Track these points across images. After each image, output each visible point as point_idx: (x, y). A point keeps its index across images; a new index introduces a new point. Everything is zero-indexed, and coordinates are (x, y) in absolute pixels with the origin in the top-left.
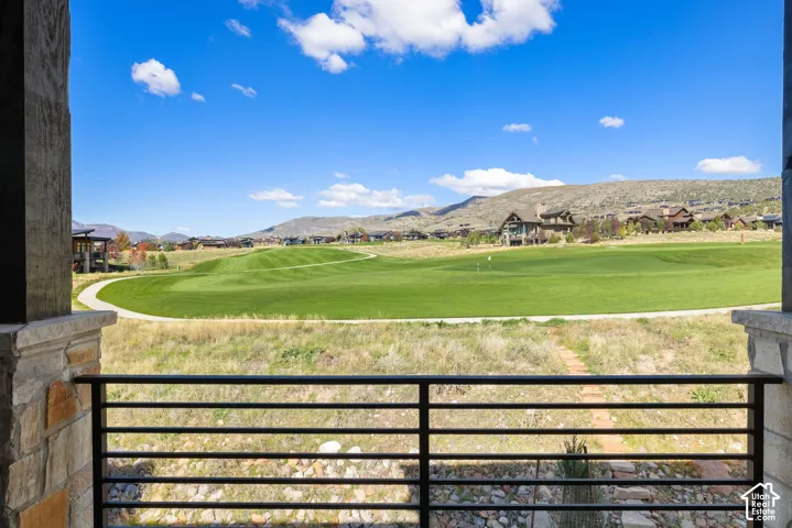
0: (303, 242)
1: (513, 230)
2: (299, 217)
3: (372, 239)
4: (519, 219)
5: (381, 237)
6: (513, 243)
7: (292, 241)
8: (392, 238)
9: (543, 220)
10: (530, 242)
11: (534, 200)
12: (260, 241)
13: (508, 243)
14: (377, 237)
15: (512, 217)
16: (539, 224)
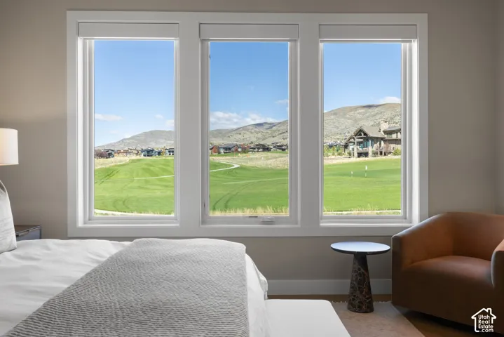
0: (159, 153)
1: (359, 143)
2: (148, 131)
3: (222, 151)
4: (365, 134)
5: (230, 149)
6: (360, 155)
7: (149, 153)
8: (240, 150)
9: (386, 136)
10: (375, 154)
11: (359, 116)
12: (119, 152)
13: (356, 155)
14: (226, 149)
15: (360, 132)
16: (382, 139)
